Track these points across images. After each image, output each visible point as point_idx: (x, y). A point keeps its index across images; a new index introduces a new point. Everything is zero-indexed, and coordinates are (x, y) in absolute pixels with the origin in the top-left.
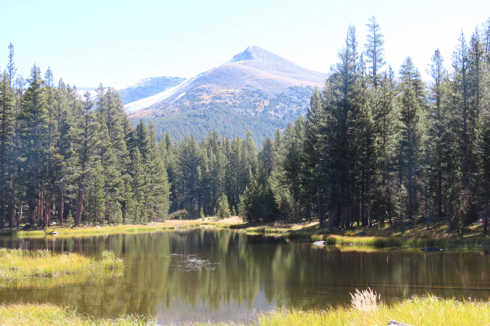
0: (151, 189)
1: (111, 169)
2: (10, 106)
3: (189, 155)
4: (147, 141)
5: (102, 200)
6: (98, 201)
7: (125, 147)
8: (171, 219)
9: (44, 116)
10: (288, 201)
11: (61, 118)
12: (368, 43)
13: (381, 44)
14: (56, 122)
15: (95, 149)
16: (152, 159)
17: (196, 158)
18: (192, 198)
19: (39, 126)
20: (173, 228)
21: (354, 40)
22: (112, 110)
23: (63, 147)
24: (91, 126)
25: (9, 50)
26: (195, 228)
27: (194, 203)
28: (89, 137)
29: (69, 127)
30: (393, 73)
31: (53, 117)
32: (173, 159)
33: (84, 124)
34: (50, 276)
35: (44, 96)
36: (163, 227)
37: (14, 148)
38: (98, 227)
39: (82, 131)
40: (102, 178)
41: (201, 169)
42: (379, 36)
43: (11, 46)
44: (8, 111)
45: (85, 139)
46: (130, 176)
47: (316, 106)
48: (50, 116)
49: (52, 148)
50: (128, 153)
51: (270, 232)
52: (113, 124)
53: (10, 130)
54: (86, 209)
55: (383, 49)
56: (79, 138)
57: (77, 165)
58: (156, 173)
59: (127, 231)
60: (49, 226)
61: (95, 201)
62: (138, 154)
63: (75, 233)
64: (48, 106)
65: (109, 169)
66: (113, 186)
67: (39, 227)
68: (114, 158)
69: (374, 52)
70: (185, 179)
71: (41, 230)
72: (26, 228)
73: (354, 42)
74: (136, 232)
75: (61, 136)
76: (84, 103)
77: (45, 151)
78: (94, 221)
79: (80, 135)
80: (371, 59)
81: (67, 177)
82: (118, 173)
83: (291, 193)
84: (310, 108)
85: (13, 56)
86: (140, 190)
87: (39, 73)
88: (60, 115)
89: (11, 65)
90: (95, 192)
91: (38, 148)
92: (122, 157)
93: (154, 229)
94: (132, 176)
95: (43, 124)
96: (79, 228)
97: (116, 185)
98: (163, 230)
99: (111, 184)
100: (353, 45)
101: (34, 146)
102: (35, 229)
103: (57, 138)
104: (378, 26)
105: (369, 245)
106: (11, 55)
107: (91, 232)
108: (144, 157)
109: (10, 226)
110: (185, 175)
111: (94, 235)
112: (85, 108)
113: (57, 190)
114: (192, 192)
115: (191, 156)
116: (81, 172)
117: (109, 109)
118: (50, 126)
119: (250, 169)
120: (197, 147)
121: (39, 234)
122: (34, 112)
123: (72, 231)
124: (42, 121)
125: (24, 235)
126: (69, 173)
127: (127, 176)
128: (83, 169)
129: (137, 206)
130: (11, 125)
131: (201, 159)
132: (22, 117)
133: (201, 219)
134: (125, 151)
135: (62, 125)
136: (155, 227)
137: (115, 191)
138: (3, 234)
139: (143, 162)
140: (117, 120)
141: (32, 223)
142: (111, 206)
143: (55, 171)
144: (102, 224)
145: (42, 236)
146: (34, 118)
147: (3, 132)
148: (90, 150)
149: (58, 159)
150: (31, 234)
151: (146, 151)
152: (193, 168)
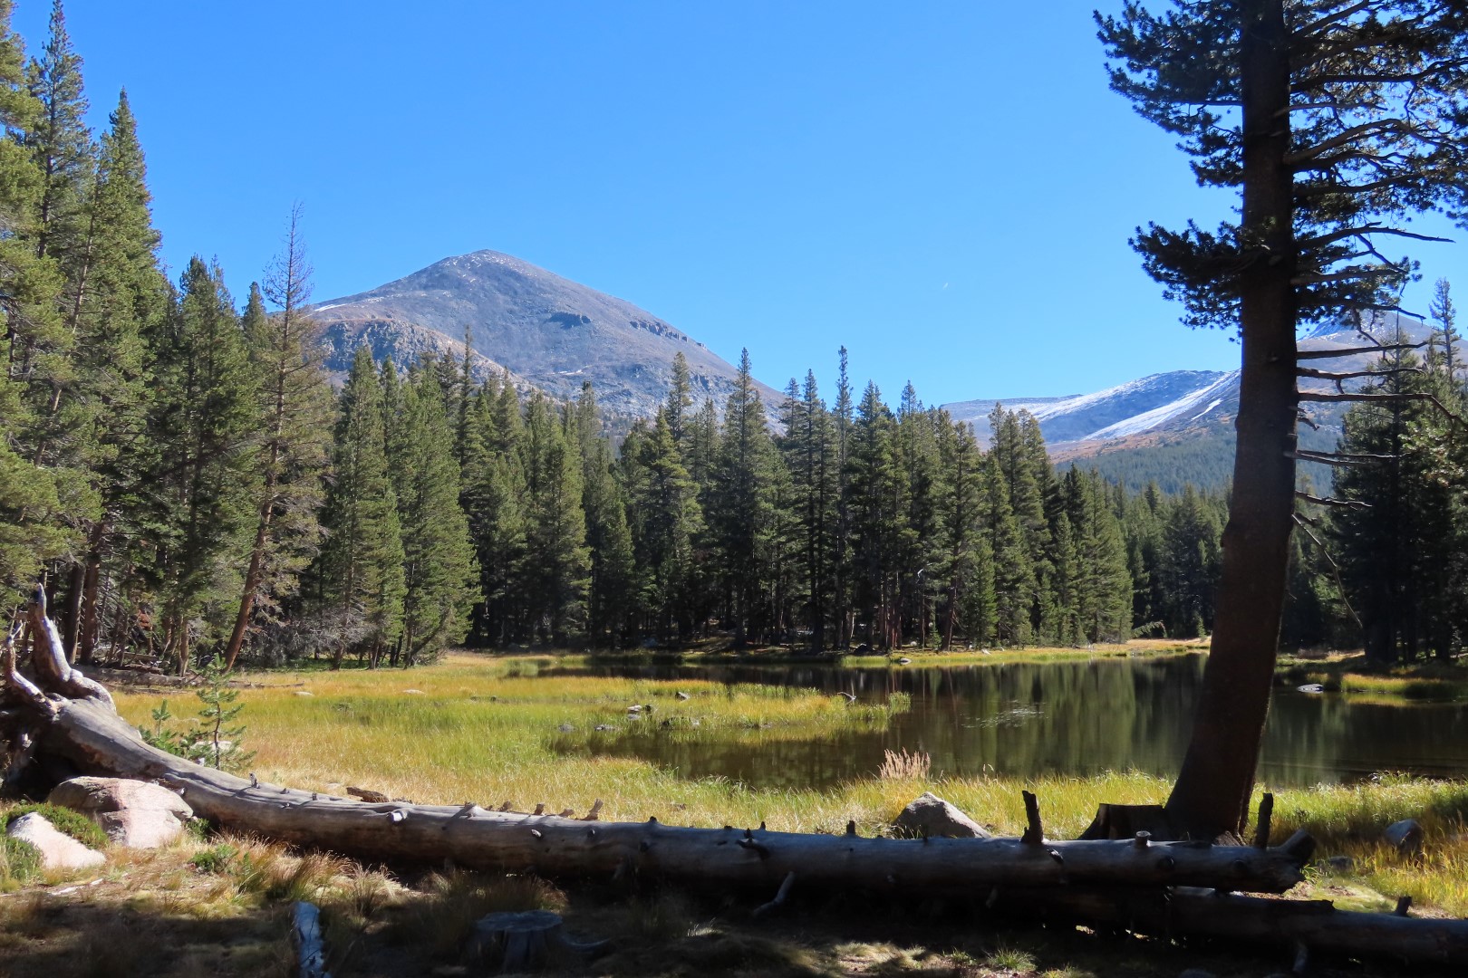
0: (1095, 583)
1: (1008, 552)
2: (832, 451)
3: (1183, 521)
4: (1084, 501)
5: (991, 605)
6: (985, 607)
7: (1040, 512)
8: (1135, 638)
9: (885, 466)
11: (916, 468)
14: (905, 474)
15: (975, 518)
16: (1096, 531)
17: (1197, 526)
18: (1190, 600)
19: (879, 482)
20: (1125, 655)
21: (1447, 307)
22: (1017, 449)
23: (921, 513)
24: (966, 480)
25: (839, 357)
26: (1174, 654)
27: (1195, 607)
28: (964, 499)
29: (930, 482)
31: (902, 468)
32: (1155, 529)
33: (956, 477)
35: (886, 436)
37: (840, 520)
38: (986, 651)
39: (952, 489)
40: (990, 567)
41: (1206, 545)
43: (843, 351)
44: (828, 461)
45: (957, 503)
46: (1049, 562)
48: (896, 466)
50: (1046, 522)
52: (1019, 473)
53: (834, 491)
54: (961, 620)
56: (948, 501)
57: (946, 547)
58: (1101, 557)
59: (1034, 658)
60: (899, 648)
61: (980, 608)
62: (1065, 523)
63: (941, 661)
65: (1006, 551)
66: (1013, 580)
67: (880, 649)
68: (1017, 534)
70: (1178, 564)
71: (881, 654)
72: (859, 652)
73: (1447, 309)
75: (916, 499)
76: (955, 442)
77: (887, 523)
78: (979, 640)
79: (949, 496)
81: (932, 567)
82: (1020, 559)
85: (847, 366)
86: (1070, 587)
87: (877, 395)
88: (913, 464)
89: (844, 381)
90: (980, 592)
91: (877, 519)
92: (1036, 530)
93: (1086, 656)
94: (1055, 562)
95: (885, 479)
96: (949, 653)
97: (1018, 580)
98: (1105, 658)
99: (1010, 577)
100: (1443, 315)
102: (874, 653)
103: (909, 502)
105: (1397, 693)
106: (843, 366)
107: (973, 660)
108: (1080, 529)
110: (1177, 558)
111: (978, 664)
112: (957, 451)
114: (1192, 588)
115: (1189, 523)
116: (953, 558)
117: (1013, 447)
118: (896, 481)
119: (1299, 546)
120: (1199, 506)
121: (878, 662)
122: (870, 460)
123: (936, 656)
124: (881, 474)
125: (852, 662)
126: (933, 559)
127: (1046, 562)
128: (955, 553)
129: (1063, 614)
130: (834, 483)
131: (1208, 527)
132: (849, 469)
133: (1198, 640)
134: (1041, 520)
135: (917, 480)
136: (1093, 652)
137: (1017, 589)
138: (820, 661)
139: (1076, 538)
140: (1025, 466)
141: (870, 644)
142: (1011, 616)
143: (907, 557)
144: (994, 646)
145: (883, 665)
146: (870, 470)
147: (822, 493)
148: (967, 520)
149: (908, 536)
150: (865, 662)
151: (1082, 517)
152: (1192, 545)
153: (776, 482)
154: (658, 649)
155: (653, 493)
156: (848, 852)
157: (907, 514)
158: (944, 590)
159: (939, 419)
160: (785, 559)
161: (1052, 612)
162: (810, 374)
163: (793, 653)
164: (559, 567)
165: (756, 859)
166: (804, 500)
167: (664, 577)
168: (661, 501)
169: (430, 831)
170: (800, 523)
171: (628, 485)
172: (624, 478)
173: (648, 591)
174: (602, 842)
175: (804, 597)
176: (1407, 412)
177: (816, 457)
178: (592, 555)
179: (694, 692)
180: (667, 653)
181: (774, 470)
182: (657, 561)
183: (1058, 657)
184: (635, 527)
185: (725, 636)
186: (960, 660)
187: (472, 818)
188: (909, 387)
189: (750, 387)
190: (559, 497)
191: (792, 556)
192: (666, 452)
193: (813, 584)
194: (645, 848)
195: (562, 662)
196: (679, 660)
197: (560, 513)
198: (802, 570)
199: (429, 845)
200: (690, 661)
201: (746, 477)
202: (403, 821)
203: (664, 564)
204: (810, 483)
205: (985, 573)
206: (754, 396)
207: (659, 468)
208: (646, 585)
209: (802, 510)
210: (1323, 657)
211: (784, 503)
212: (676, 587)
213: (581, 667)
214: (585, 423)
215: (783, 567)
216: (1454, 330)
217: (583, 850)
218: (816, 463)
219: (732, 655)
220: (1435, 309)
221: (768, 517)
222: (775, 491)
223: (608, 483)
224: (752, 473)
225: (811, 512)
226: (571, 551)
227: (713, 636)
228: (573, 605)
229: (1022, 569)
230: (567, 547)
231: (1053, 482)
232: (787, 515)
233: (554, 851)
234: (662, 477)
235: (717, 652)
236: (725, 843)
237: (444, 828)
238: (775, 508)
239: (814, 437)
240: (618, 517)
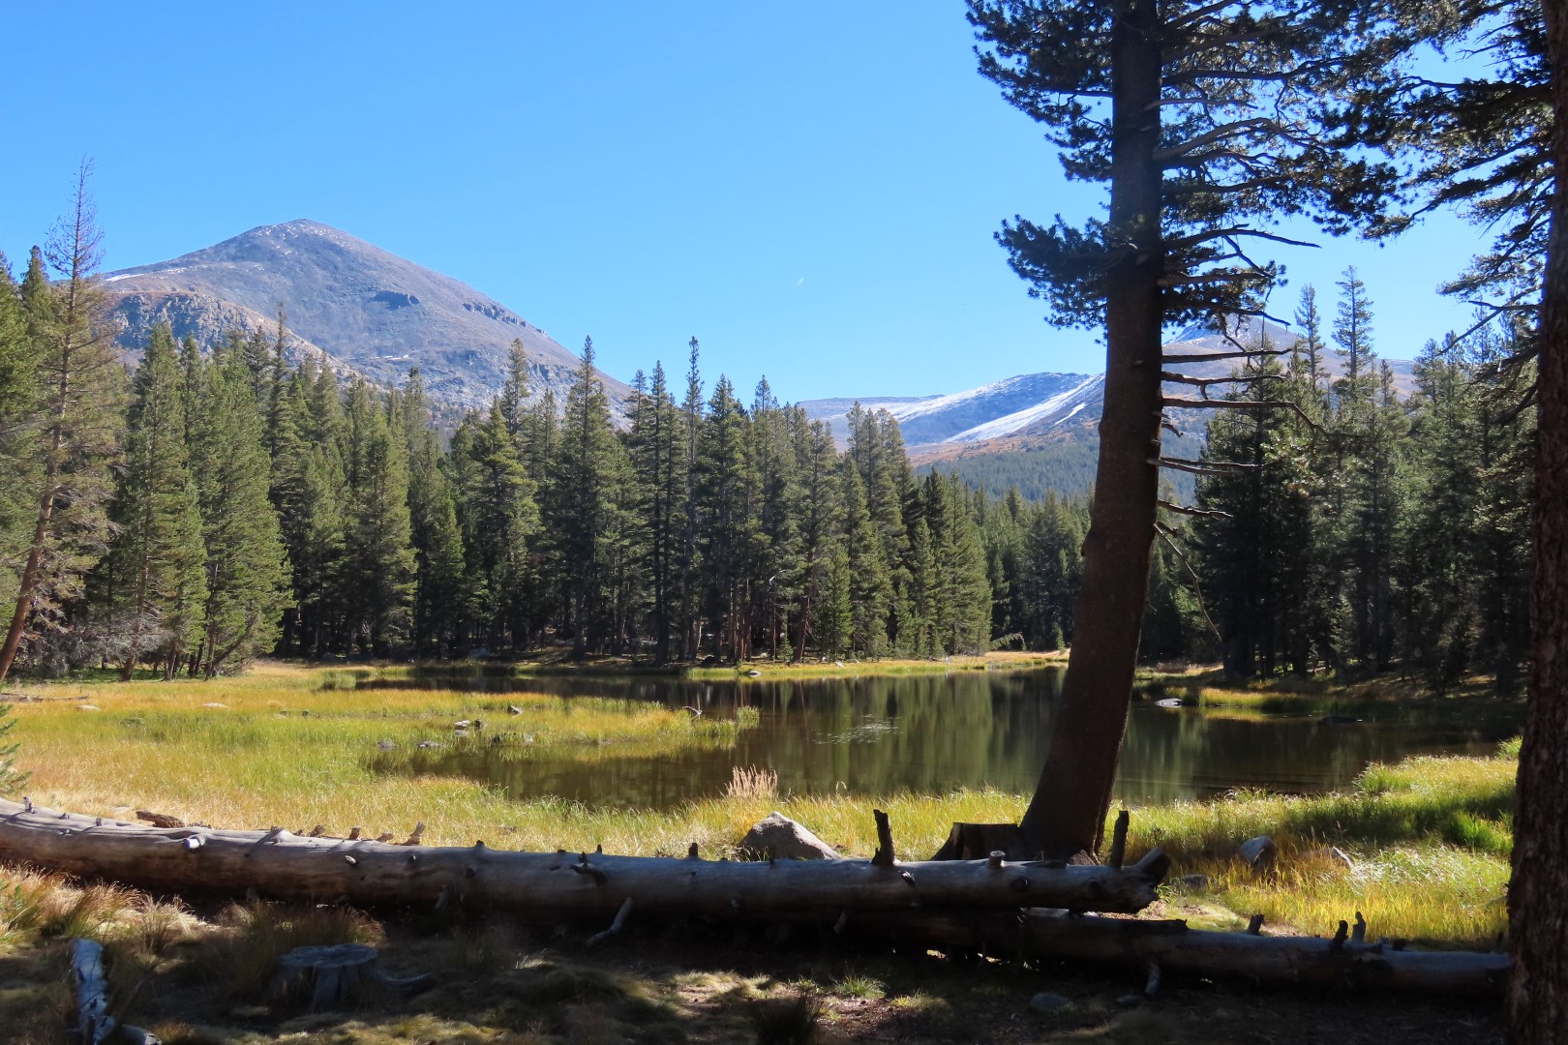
0: (954, 593)
1: (864, 559)
2: (680, 449)
3: (1045, 529)
4: (944, 507)
5: (846, 614)
6: (839, 617)
7: (899, 518)
8: (993, 650)
9: (737, 466)
11: (769, 469)
12: (1341, 317)
13: (1366, 319)
14: (758, 475)
15: (830, 523)
16: (956, 538)
17: (1058, 535)
18: (1050, 612)
19: (730, 483)
20: (982, 668)
21: (1312, 313)
22: (875, 451)
25: (690, 349)
26: (1033, 667)
27: (1055, 619)
28: (819, 503)
29: (784, 485)
30: (1390, 375)
31: (754, 468)
32: (1015, 536)
33: (812, 479)
35: (737, 434)
36: (963, 665)
37: (688, 523)
38: (839, 663)
39: (807, 492)
40: (846, 575)
41: (1067, 555)
42: (1362, 304)
43: (694, 342)
44: (675, 459)
45: (812, 506)
46: (907, 571)
48: (748, 467)
50: (905, 528)
52: (877, 476)
53: (682, 491)
54: (814, 630)
55: (1370, 329)
56: (802, 505)
57: (799, 553)
58: (960, 566)
59: (889, 671)
60: (748, 660)
61: (834, 617)
62: (924, 529)
63: (792, 673)
64: (745, 448)
65: (862, 558)
66: (869, 589)
67: (729, 661)
68: (874, 541)
69: (1353, 335)
70: (1038, 574)
71: (730, 666)
72: (706, 664)
73: (1312, 317)
75: (768, 502)
77: (738, 527)
78: (833, 652)
79: (804, 499)
80: (1347, 349)
81: (785, 574)
82: (877, 567)
85: (698, 358)
86: (927, 597)
87: (730, 390)
88: (767, 464)
89: (695, 375)
90: (834, 601)
91: (727, 523)
92: (893, 536)
93: (943, 669)
94: (913, 570)
95: (736, 480)
96: (800, 665)
97: (874, 589)
98: (963, 671)
99: (865, 585)
100: (1308, 322)
102: (721, 665)
104: (1361, 284)
105: (1255, 708)
106: (694, 358)
107: (825, 673)
108: (939, 535)
109: (680, 659)
110: (1038, 567)
111: (831, 677)
112: (813, 451)
114: (1052, 599)
115: (1050, 531)
116: (807, 565)
117: (871, 449)
118: (748, 483)
119: (1161, 557)
120: (1062, 514)
121: (726, 674)
122: (721, 459)
123: (788, 668)
124: (732, 474)
125: (698, 674)
126: (786, 566)
127: (903, 570)
128: (809, 559)
129: (920, 625)
130: (682, 483)
131: (1069, 536)
132: (700, 468)
133: (1058, 652)
134: (899, 525)
135: (770, 482)
136: (950, 665)
137: (873, 598)
138: (664, 673)
139: (934, 545)
140: (883, 469)
141: (718, 655)
142: (866, 626)
143: (759, 563)
144: (848, 657)
145: (732, 678)
146: (721, 470)
147: (669, 494)
148: (822, 524)
149: (760, 541)
150: (716, 674)
151: (942, 524)
152: (1053, 554)
153: (619, 481)
154: (489, 659)
155: (486, 491)
156: (690, 876)
157: (759, 518)
158: (796, 599)
159: (795, 417)
160: (628, 564)
161: (909, 622)
162: (658, 365)
163: (636, 664)
164: (380, 570)
165: (591, 885)
166: (650, 500)
168: (494, 500)
169: (233, 859)
170: (645, 526)
171: (459, 481)
172: (455, 474)
173: (479, 597)
174: (423, 869)
175: (648, 605)
176: (1270, 421)
177: (663, 455)
178: (418, 556)
179: (527, 706)
180: (499, 664)
181: (618, 468)
182: (489, 564)
183: (914, 669)
184: (466, 527)
185: (562, 646)
186: (812, 673)
187: (279, 844)
188: (763, 383)
189: (593, 378)
190: (382, 494)
191: (635, 561)
192: (501, 447)
193: (658, 591)
194: (470, 874)
195: (382, 673)
196: (512, 672)
197: (383, 510)
198: (646, 576)
199: (229, 874)
200: (525, 672)
201: (587, 475)
202: (199, 849)
203: (498, 567)
204: (657, 483)
205: (840, 581)
206: (598, 388)
207: (492, 464)
208: (476, 590)
209: (647, 511)
210: (1183, 671)
211: (628, 503)
212: (510, 592)
213: (404, 678)
214: (412, 413)
215: (626, 573)
216: (1319, 338)
217: (402, 877)
218: (664, 461)
219: (569, 666)
220: (1300, 315)
221: (610, 518)
222: (619, 491)
223: (437, 479)
224: (594, 470)
225: (658, 514)
226: (394, 552)
227: (550, 645)
228: (396, 612)
229: (879, 577)
230: (391, 548)
231: (912, 486)
232: (633, 518)
233: (370, 879)
234: (496, 474)
235: (553, 664)
236: (557, 868)
237: (247, 855)
238: (619, 509)
239: (662, 434)
240: (447, 516)
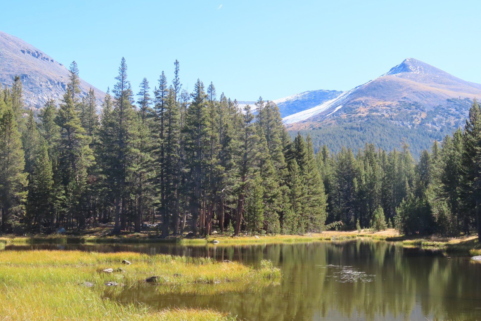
0: (308, 200)
1: (270, 180)
2: (176, 119)
3: (345, 167)
4: (304, 154)
5: (260, 210)
6: (257, 211)
7: (283, 159)
8: (327, 230)
9: (207, 129)
10: (446, 214)
11: (223, 130)
14: (217, 135)
15: (254, 161)
16: (309, 171)
17: (352, 170)
18: (348, 210)
19: (202, 138)
20: (329, 239)
22: (271, 123)
23: (224, 159)
24: (250, 139)
25: (175, 67)
26: (351, 239)
27: (351, 215)
28: (249, 149)
29: (230, 139)
31: (215, 130)
32: (330, 171)
33: (245, 137)
34: (211, 282)
35: (206, 110)
36: (319, 237)
37: (179, 160)
38: (257, 237)
39: (242, 143)
40: (261, 189)
41: (357, 181)
43: (177, 63)
44: (173, 125)
45: (245, 151)
46: (288, 187)
47: (475, 118)
48: (212, 129)
49: (214, 159)
50: (286, 164)
51: (427, 245)
52: (272, 136)
53: (175, 142)
54: (245, 218)
56: (240, 150)
57: (237, 176)
58: (313, 185)
59: (285, 241)
60: (210, 234)
61: (254, 211)
63: (235, 242)
64: (211, 119)
65: (267, 180)
66: (271, 196)
67: (201, 235)
68: (273, 170)
70: (341, 190)
71: (203, 238)
72: (189, 236)
74: (293, 243)
75: (222, 148)
76: (244, 116)
77: (207, 162)
78: (253, 230)
79: (240, 148)
81: (228, 188)
82: (276, 184)
83: (449, 206)
84: (468, 120)
85: (179, 72)
86: (297, 201)
87: (203, 87)
88: (221, 128)
89: (177, 80)
90: (254, 203)
91: (201, 159)
92: (280, 169)
93: (311, 240)
94: (290, 187)
95: (206, 136)
96: (238, 237)
97: (274, 196)
98: (319, 241)
99: (269, 195)
101: (197, 157)
102: (197, 237)
103: (219, 150)
106: (177, 71)
107: (250, 241)
108: (302, 168)
109: (175, 234)
110: (341, 187)
111: (253, 244)
112: (245, 121)
113: (218, 200)
114: (348, 204)
115: (348, 168)
116: (241, 183)
117: (269, 122)
118: (212, 138)
119: (407, 182)
120: (354, 159)
121: (201, 242)
122: (197, 125)
123: (232, 239)
124: (205, 134)
125: (187, 242)
126: (230, 184)
127: (285, 187)
128: (243, 180)
129: (295, 217)
130: (176, 138)
131: (358, 171)
132: (185, 130)
133: (357, 231)
134: (283, 163)
135: (223, 138)
137: (273, 202)
138: (168, 242)
139: (300, 174)
140: (274, 132)
141: (195, 231)
142: (270, 217)
144: (260, 233)
145: (203, 244)
146: (197, 131)
147: (169, 144)
148: (250, 161)
149: (219, 170)
150: (194, 242)
151: (304, 162)
152: (349, 180)
153: (140, 137)
154: (67, 234)
155: (64, 142)
157: (218, 157)
158: (235, 202)
160: (146, 182)
161: (289, 215)
162: (163, 74)
163: (150, 236)
164: (7, 184)
166: (159, 147)
167: (70, 192)
168: (68, 147)
170: (155, 161)
171: (47, 137)
172: (44, 132)
173: (60, 200)
177: (166, 122)
178: (28, 178)
180: (73, 236)
181: (139, 129)
182: (66, 182)
183: (296, 240)
184: (53, 161)
185: (104, 227)
186: (245, 242)
188: (211, 86)
189: (126, 80)
190: (9, 142)
191: (150, 180)
192: (72, 118)
193: (162, 197)
195: (12, 242)
196: (83, 241)
197: (9, 152)
198: (154, 189)
200: (89, 241)
201: (122, 133)
203: (70, 183)
204: (162, 137)
205: (258, 192)
206: (128, 86)
207: (68, 127)
208: (59, 196)
209: (157, 153)
211: (146, 149)
212: (77, 198)
213: (24, 244)
214: (16, 101)
215: (143, 188)
219: (114, 237)
221: (135, 157)
222: (140, 142)
223: (36, 136)
224: (127, 130)
225: (163, 155)
226: (15, 175)
227: (98, 227)
228: (15, 208)
229: (275, 190)
230: (14, 173)
232: (148, 157)
234: (69, 133)
235: (105, 236)
238: (141, 152)
239: (165, 111)
240: (44, 155)
